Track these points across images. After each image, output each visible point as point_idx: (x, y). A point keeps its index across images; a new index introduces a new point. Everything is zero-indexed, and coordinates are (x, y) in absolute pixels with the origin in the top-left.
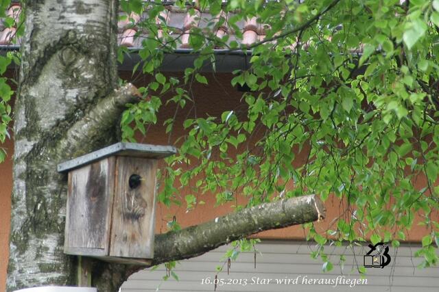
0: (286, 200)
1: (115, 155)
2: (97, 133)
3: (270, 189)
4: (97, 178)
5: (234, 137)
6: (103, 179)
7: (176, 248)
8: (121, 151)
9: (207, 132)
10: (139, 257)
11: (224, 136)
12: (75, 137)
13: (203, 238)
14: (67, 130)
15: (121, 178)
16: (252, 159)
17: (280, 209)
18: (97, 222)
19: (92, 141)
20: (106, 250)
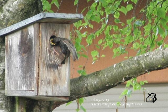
0: (164, 49)
1: (39, 22)
2: (25, 7)
3: (152, 44)
4: (26, 39)
5: (124, 8)
6: (31, 40)
7: (86, 88)
8: (43, 19)
9: (104, 5)
10: (60, 95)
11: (117, 6)
12: (8, 11)
13: (105, 79)
14: (3, 6)
15: (44, 39)
16: (138, 22)
17: (160, 56)
18: (28, 72)
19: (21, 13)
20: (35, 92)
